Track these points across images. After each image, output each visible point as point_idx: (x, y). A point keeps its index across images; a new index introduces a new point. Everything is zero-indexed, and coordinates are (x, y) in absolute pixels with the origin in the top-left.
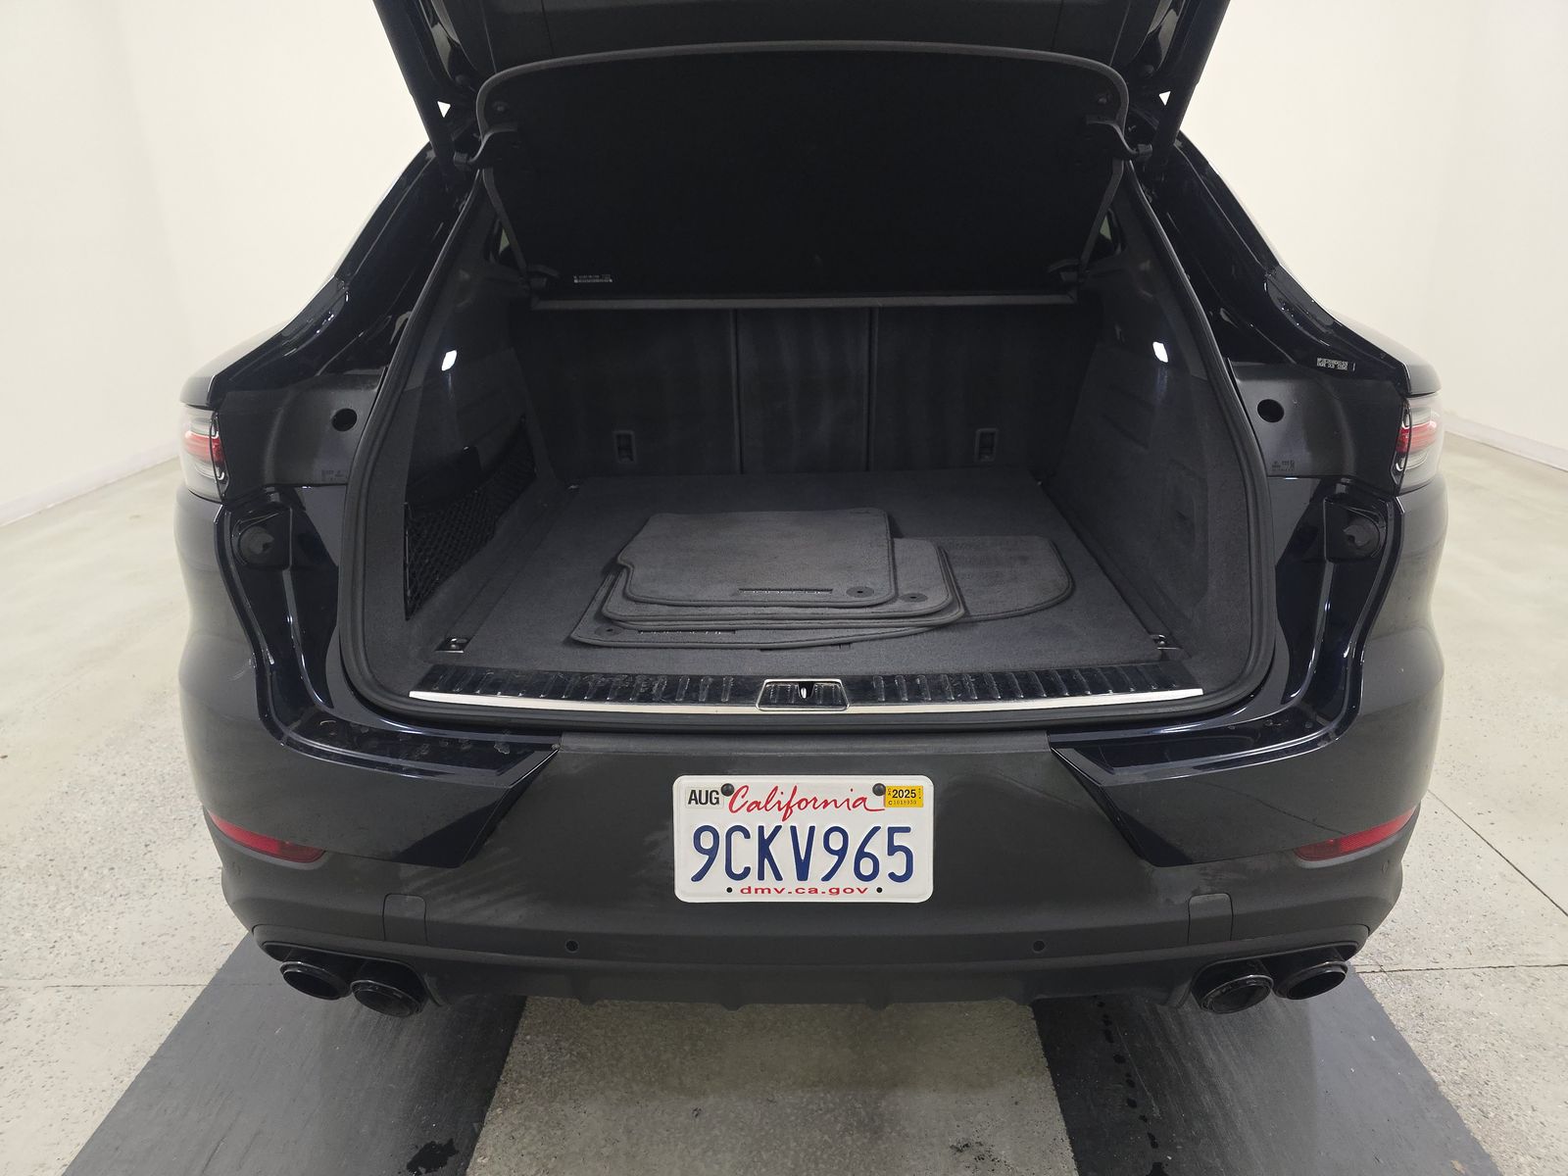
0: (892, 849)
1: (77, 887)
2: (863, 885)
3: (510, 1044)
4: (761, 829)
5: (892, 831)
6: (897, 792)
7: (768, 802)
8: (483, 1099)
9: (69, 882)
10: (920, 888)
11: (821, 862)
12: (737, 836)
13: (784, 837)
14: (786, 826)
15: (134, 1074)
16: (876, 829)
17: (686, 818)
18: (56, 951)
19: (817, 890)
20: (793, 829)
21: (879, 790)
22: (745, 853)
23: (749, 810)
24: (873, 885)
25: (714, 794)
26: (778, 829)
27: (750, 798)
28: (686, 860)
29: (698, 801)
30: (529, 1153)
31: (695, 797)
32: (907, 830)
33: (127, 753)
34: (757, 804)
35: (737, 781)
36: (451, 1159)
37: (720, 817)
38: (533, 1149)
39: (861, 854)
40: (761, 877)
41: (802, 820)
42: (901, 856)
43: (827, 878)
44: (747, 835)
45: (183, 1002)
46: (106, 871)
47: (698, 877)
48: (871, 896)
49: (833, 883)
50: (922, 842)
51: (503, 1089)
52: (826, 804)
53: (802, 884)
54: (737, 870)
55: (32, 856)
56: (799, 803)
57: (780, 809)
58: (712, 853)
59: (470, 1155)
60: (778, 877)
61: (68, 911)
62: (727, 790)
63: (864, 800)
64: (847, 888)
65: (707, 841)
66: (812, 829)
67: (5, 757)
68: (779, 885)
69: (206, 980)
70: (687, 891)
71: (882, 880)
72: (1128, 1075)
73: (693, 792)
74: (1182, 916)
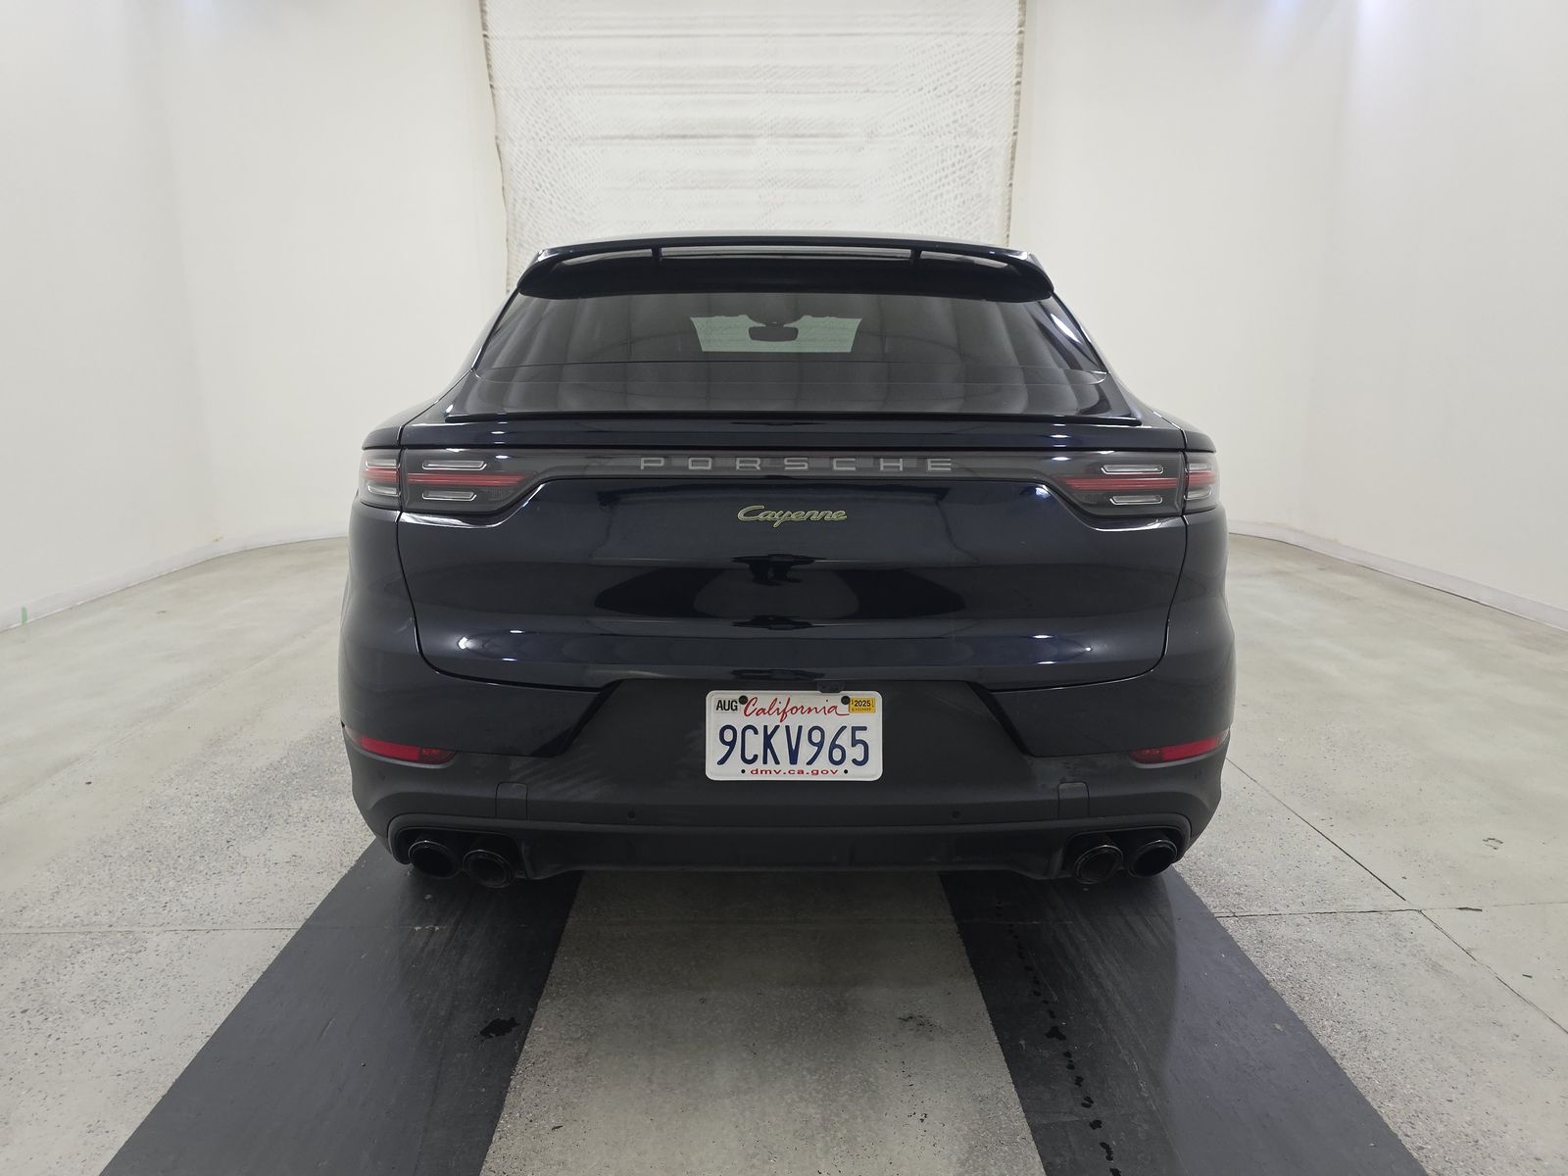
0: (854, 743)
1: (176, 869)
2: (835, 768)
3: (551, 962)
4: (766, 727)
5: (854, 729)
6: (858, 702)
7: (770, 709)
8: (537, 993)
9: (168, 865)
10: (873, 771)
11: (806, 751)
12: (749, 733)
13: (781, 732)
14: (783, 726)
15: (251, 983)
16: (844, 728)
17: (714, 720)
18: (168, 909)
19: (803, 772)
20: (787, 728)
21: (846, 700)
22: (755, 744)
23: (757, 715)
24: (841, 768)
25: (734, 703)
26: (777, 727)
27: (758, 706)
28: (714, 749)
29: (723, 708)
30: (574, 1025)
31: (721, 705)
32: (865, 728)
33: (196, 781)
34: (763, 710)
35: (750, 694)
36: (514, 1029)
37: (738, 720)
38: (578, 1022)
39: (833, 746)
40: (765, 762)
41: (794, 721)
42: (860, 748)
43: (810, 763)
44: (756, 732)
45: (283, 940)
46: (198, 858)
47: (722, 762)
48: (840, 777)
49: (815, 766)
50: (874, 737)
51: (549, 988)
52: (810, 710)
53: (793, 767)
54: (749, 757)
55: (132, 849)
56: (792, 710)
57: (778, 714)
58: (732, 744)
59: (528, 1026)
60: (777, 762)
61: (172, 884)
62: (743, 700)
63: (835, 707)
64: (824, 771)
65: (728, 736)
66: (800, 728)
67: (90, 783)
68: (777, 768)
69: (299, 926)
70: (714, 772)
71: (848, 764)
72: (1035, 978)
73: (720, 701)
74: (1053, 797)
